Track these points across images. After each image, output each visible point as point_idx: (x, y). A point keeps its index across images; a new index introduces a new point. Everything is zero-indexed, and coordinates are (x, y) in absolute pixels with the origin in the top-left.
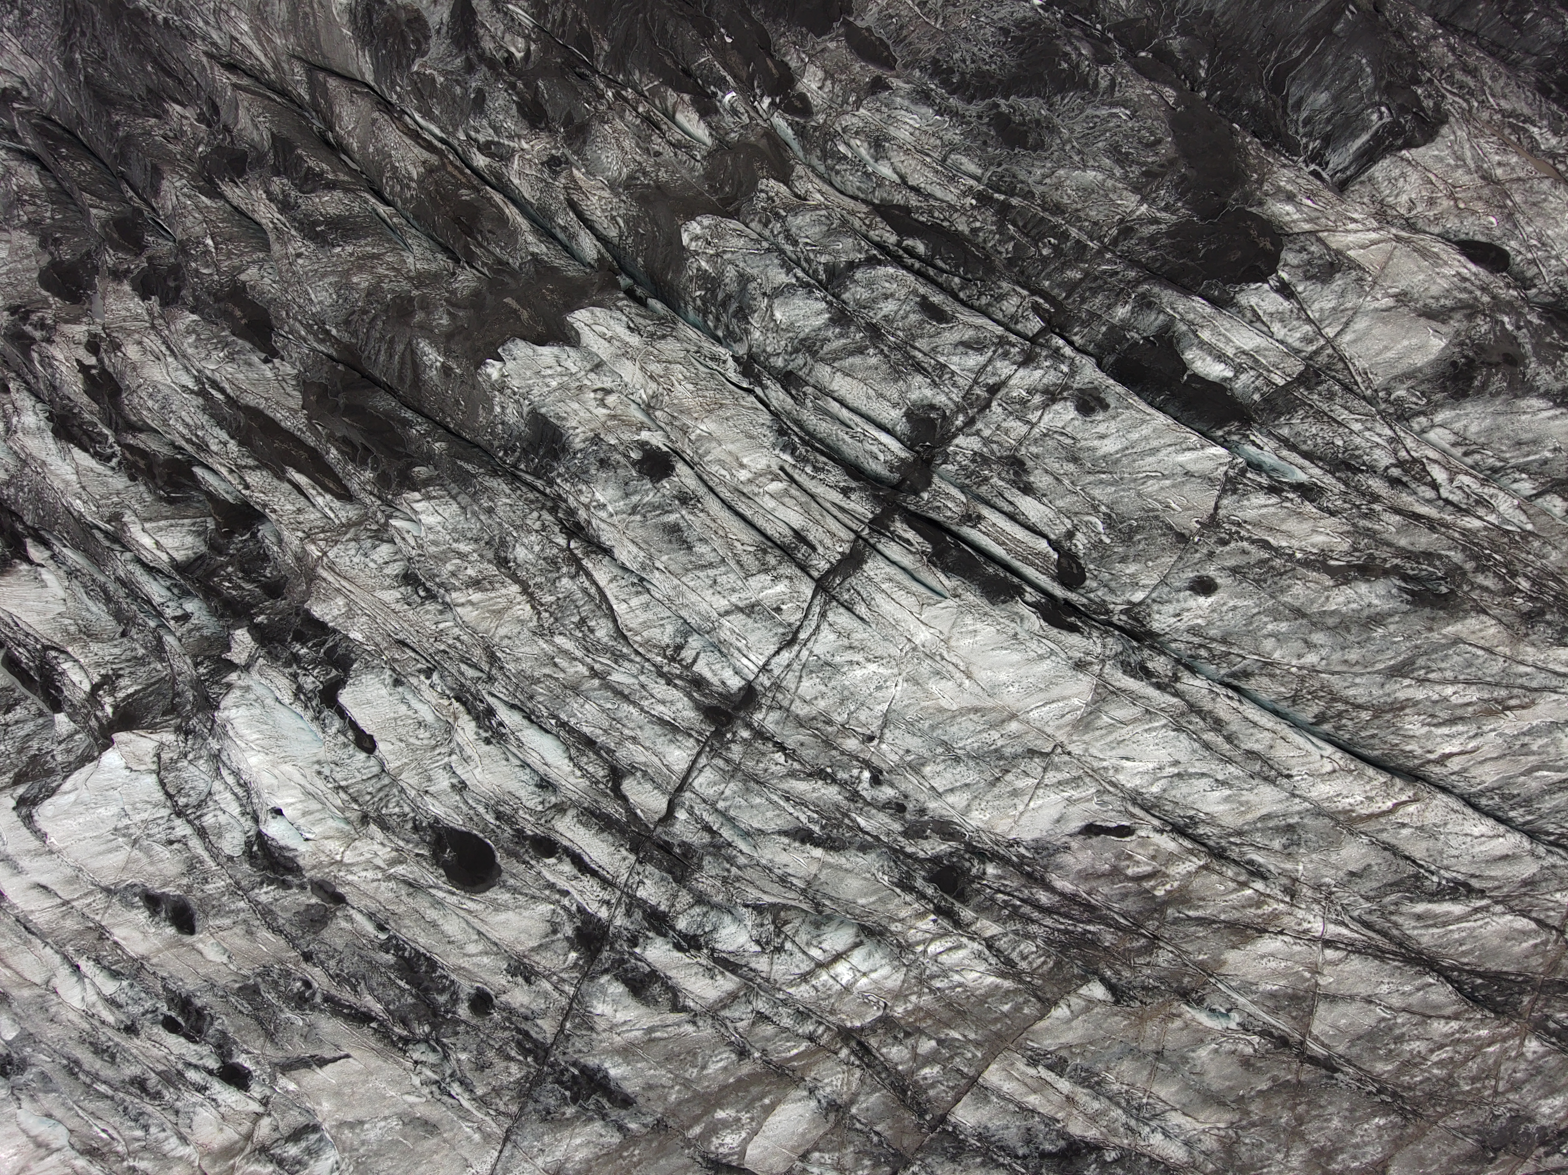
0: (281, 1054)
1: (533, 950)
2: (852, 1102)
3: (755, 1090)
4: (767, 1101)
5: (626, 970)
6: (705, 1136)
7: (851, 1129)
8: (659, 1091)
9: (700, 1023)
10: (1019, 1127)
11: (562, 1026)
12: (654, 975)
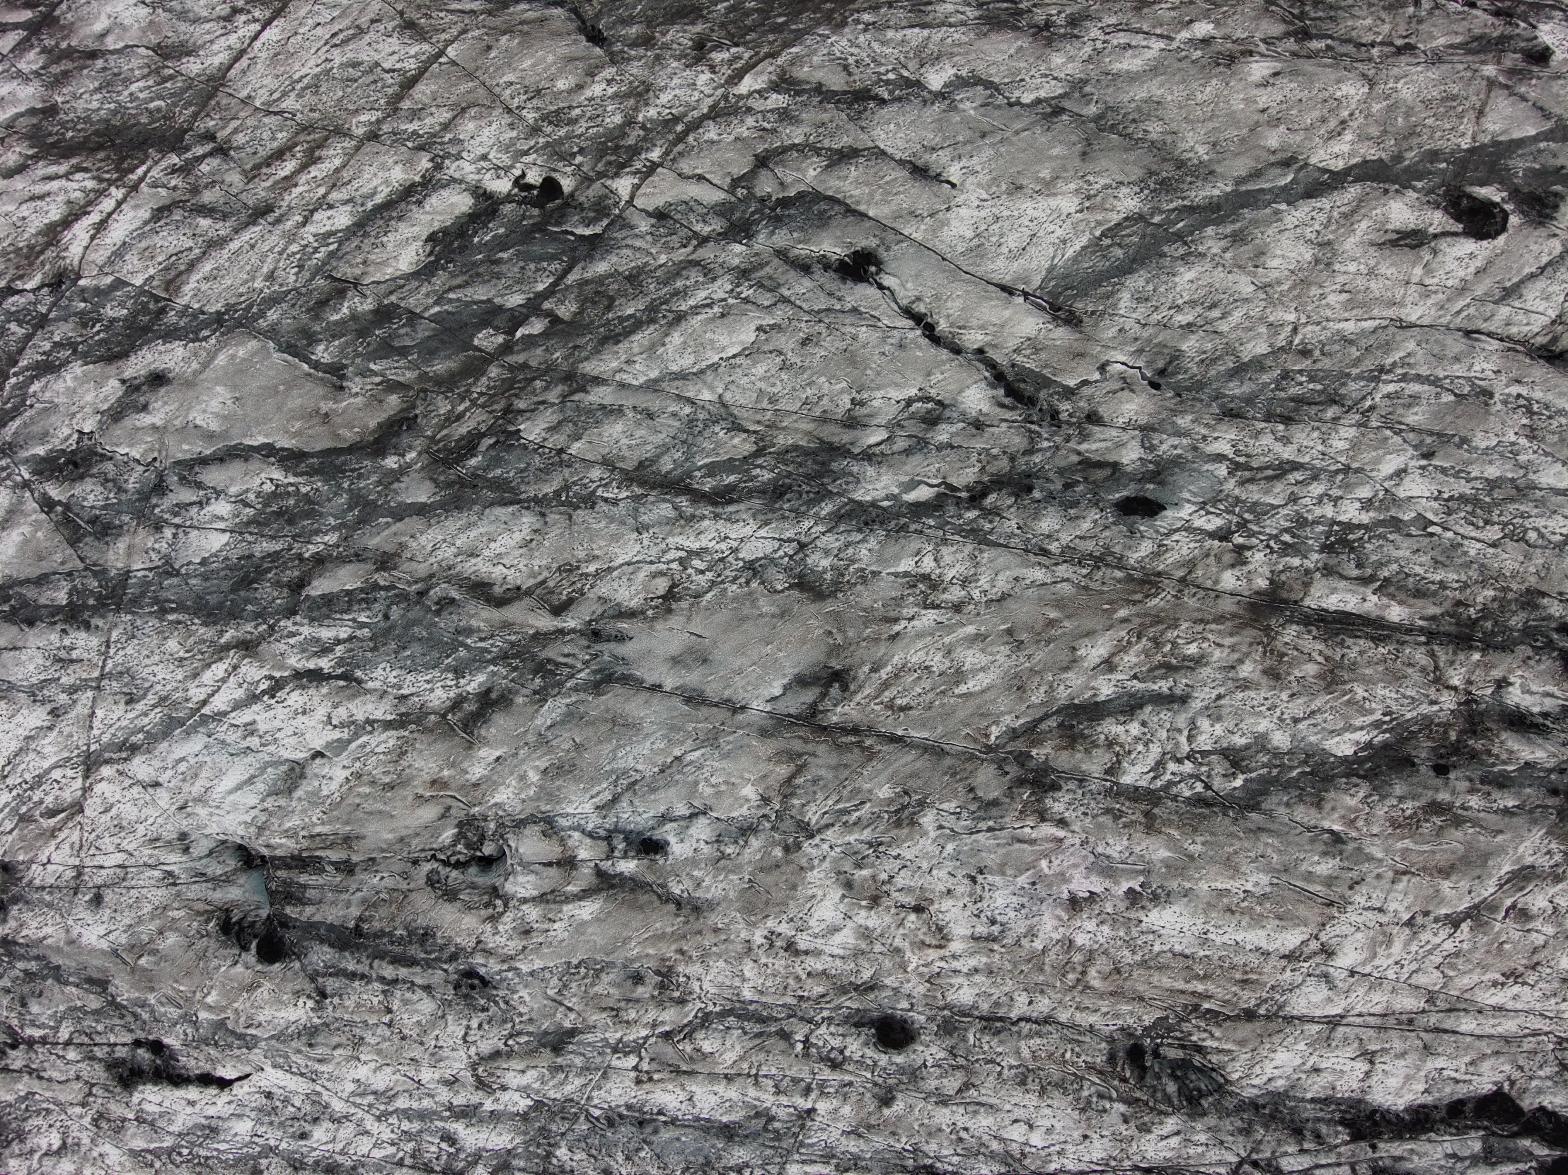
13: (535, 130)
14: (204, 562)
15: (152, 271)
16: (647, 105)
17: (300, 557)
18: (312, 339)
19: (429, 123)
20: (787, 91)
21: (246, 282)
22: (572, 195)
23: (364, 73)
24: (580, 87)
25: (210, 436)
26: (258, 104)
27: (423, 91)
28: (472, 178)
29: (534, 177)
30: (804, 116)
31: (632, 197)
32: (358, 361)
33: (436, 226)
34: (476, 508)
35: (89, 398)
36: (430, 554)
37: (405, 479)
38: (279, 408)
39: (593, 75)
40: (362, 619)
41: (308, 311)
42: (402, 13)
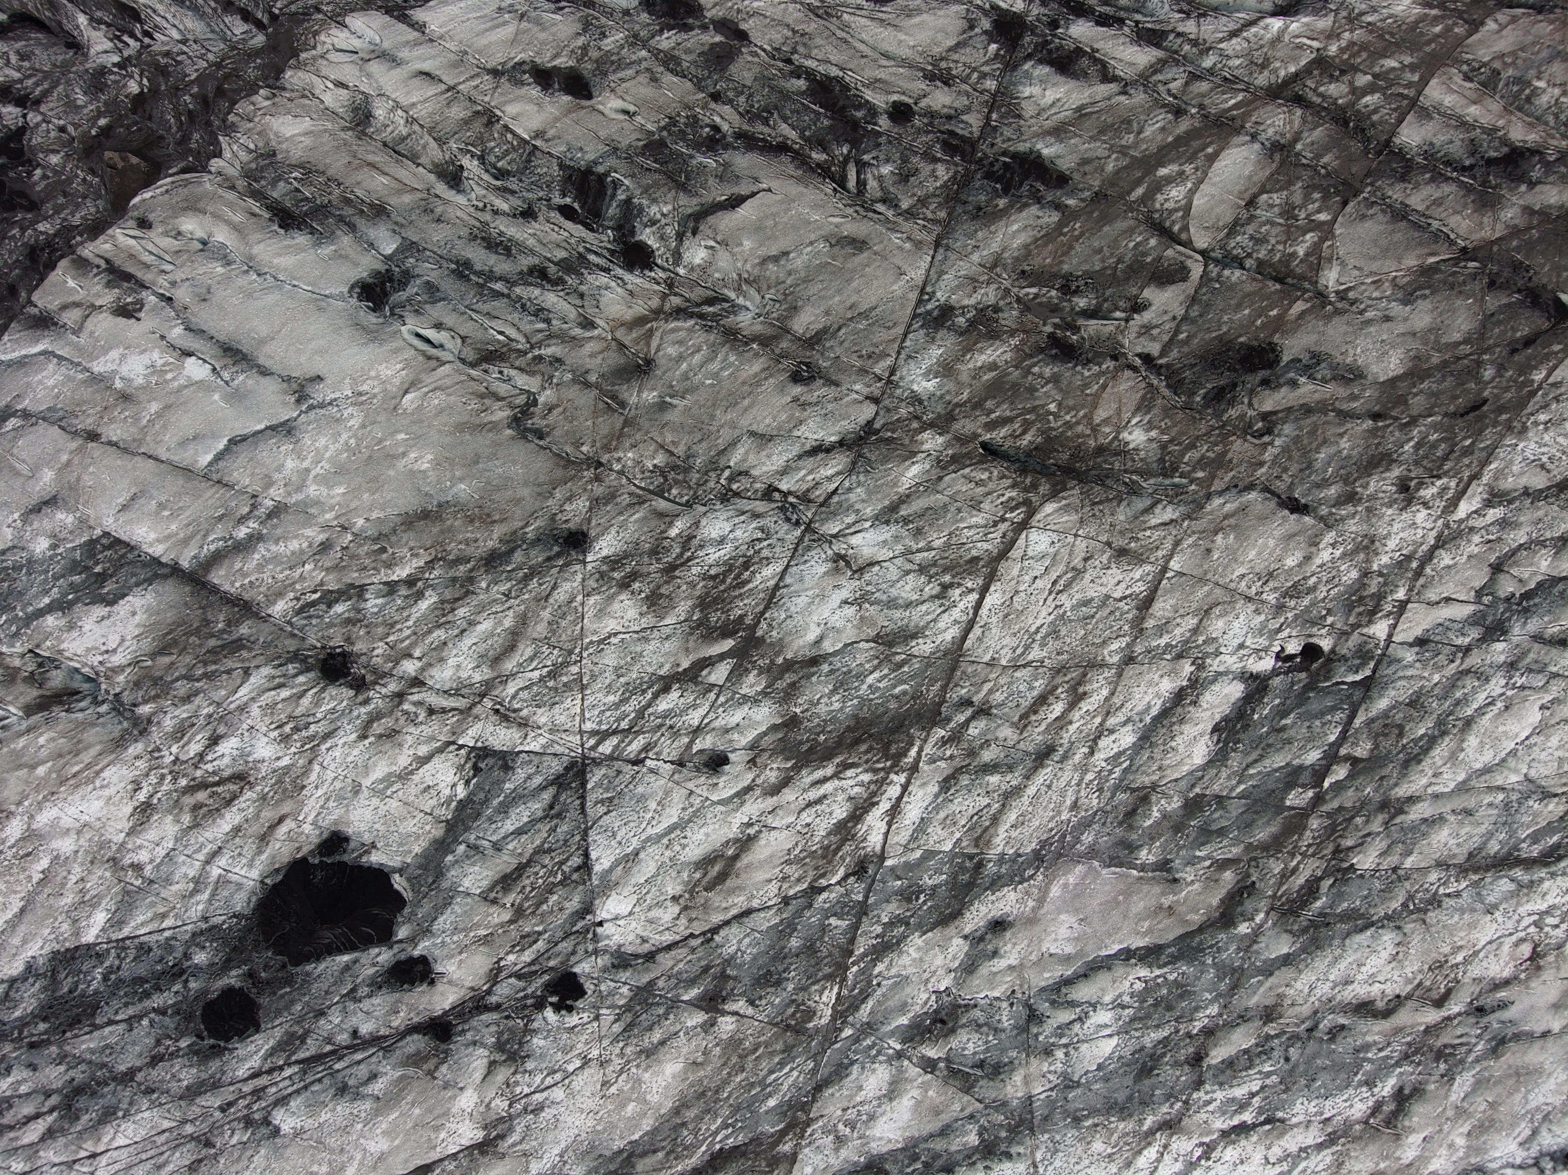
0: (695, 201)
1: (950, 49)
2: (1297, 138)
3: (1195, 144)
4: (1210, 150)
5: (1050, 52)
6: (1148, 197)
7: (1298, 165)
8: (1096, 163)
9: (1132, 91)
10: (1462, 140)
11: (988, 118)
12: (1079, 52)
13: (1280, 608)
14: (1100, 1067)
15: (958, 835)
16: (1377, 554)
17: (1189, 1035)
18: (1132, 848)
19: (1179, 633)
20: (1500, 503)
21: (1053, 817)
22: (1333, 651)
23: (1099, 608)
24: (1308, 558)
25: (1067, 959)
26: (1004, 662)
27: (1161, 608)
28: (1236, 667)
29: (1293, 647)
30: (1522, 519)
31: (1390, 635)
32: (1183, 853)
33: (1218, 717)
34: (1336, 942)
35: (939, 961)
36: (1309, 995)
37: (1261, 939)
38: (1125, 917)
39: (1316, 544)
40: (1267, 1068)
41: (1120, 824)
42: (1109, 544)
